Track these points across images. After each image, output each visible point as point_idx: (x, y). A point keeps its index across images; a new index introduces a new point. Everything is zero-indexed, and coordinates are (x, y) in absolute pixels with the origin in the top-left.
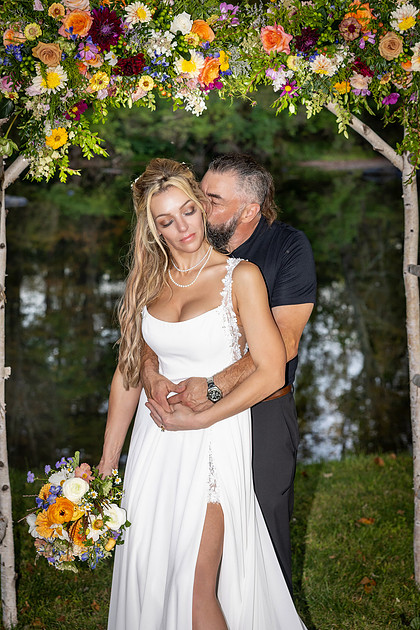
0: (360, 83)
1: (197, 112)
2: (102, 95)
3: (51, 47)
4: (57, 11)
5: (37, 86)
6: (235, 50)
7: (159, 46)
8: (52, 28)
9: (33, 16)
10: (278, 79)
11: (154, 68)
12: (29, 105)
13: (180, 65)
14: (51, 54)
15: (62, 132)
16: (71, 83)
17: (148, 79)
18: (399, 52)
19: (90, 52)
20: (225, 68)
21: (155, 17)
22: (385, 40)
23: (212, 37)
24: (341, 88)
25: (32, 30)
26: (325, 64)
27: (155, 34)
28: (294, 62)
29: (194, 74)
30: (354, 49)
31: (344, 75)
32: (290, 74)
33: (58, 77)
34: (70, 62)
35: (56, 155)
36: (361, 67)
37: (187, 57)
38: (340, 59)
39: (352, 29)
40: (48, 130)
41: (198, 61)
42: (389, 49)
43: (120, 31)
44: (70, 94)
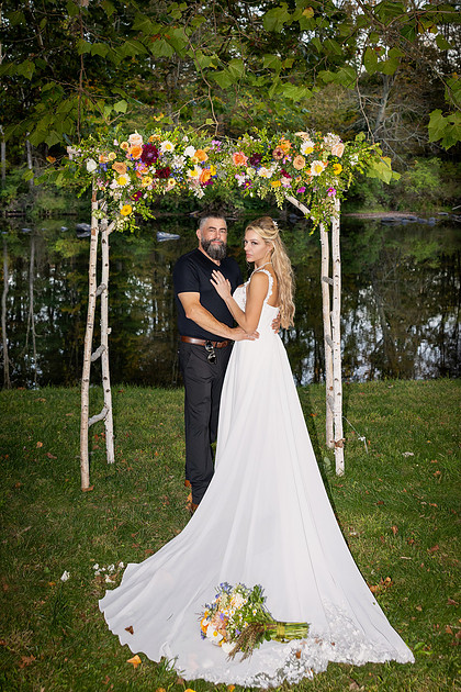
0: (286, 181)
1: (200, 197)
2: (150, 188)
3: (121, 164)
4: (125, 146)
5: (114, 185)
6: (218, 165)
7: (178, 163)
8: (122, 155)
9: (114, 148)
10: (241, 180)
11: (176, 175)
12: (111, 193)
13: (189, 172)
14: (121, 168)
15: (129, 207)
16: (133, 182)
17: (173, 180)
18: (304, 165)
19: (141, 167)
20: (214, 174)
21: (176, 148)
22: (296, 159)
23: (206, 158)
24: (275, 185)
25: (112, 156)
26: (266, 172)
27: (176, 157)
28: (250, 171)
29: (197, 177)
30: (281, 165)
31: (276, 177)
32: (247, 177)
33: (125, 179)
34: (132, 171)
35: (126, 219)
36: (284, 173)
37: (193, 169)
38: (273, 170)
39: (279, 154)
40: (121, 206)
41: (199, 171)
42: (298, 163)
43: (157, 156)
44: (132, 188)
